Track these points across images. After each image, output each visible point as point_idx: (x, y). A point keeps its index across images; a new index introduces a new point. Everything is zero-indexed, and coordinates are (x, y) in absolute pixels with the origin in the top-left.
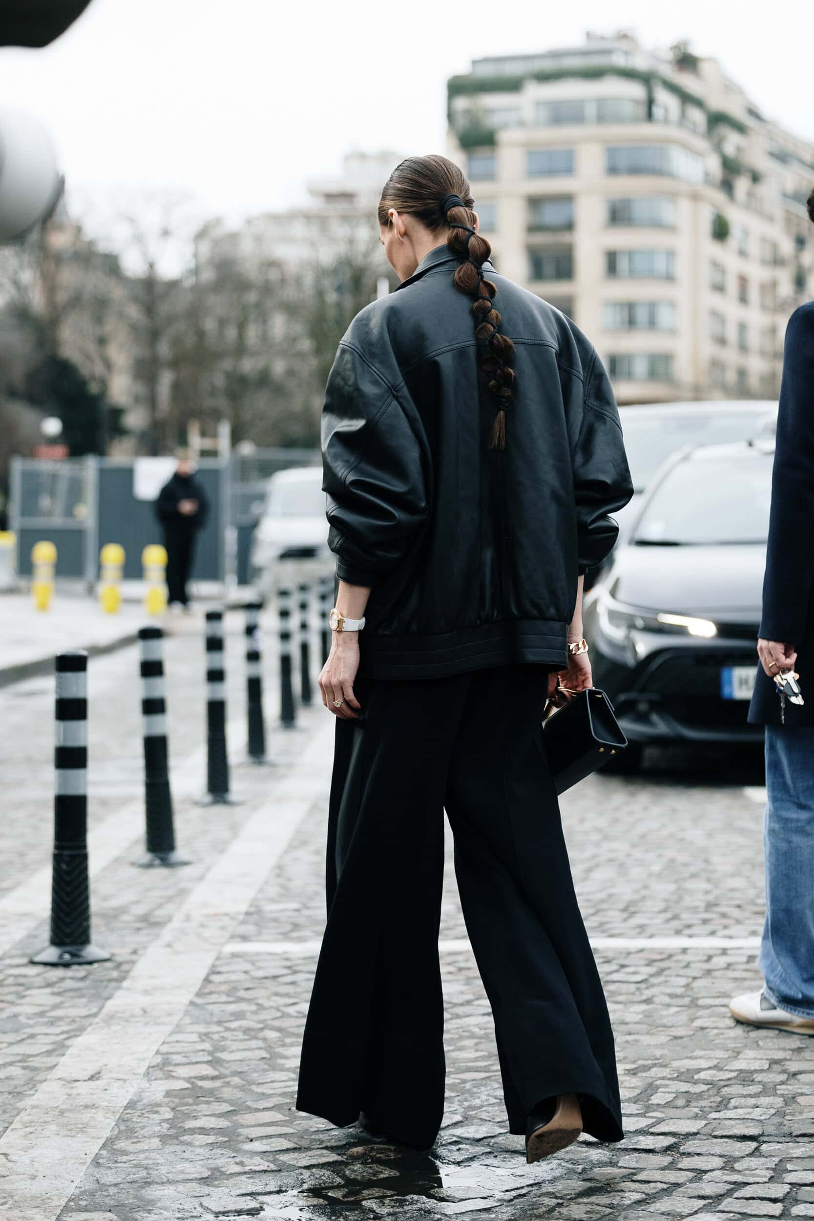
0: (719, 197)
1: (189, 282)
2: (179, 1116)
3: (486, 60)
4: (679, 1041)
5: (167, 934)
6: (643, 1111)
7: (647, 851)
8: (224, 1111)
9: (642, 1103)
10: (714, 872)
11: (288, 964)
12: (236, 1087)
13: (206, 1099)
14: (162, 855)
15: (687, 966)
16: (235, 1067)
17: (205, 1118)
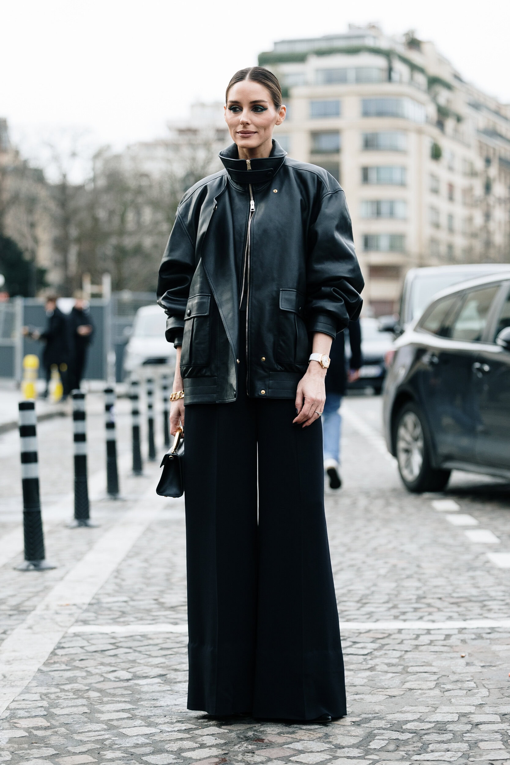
0: (435, 131)
1: (90, 187)
2: (16, 758)
3: (283, 42)
4: (393, 699)
5: (30, 619)
6: (363, 754)
7: (377, 560)
8: (49, 755)
9: (362, 748)
10: (423, 574)
11: (113, 641)
12: (62, 735)
13: (38, 745)
14: (35, 562)
15: (401, 642)
16: (63, 720)
17: (35, 760)
